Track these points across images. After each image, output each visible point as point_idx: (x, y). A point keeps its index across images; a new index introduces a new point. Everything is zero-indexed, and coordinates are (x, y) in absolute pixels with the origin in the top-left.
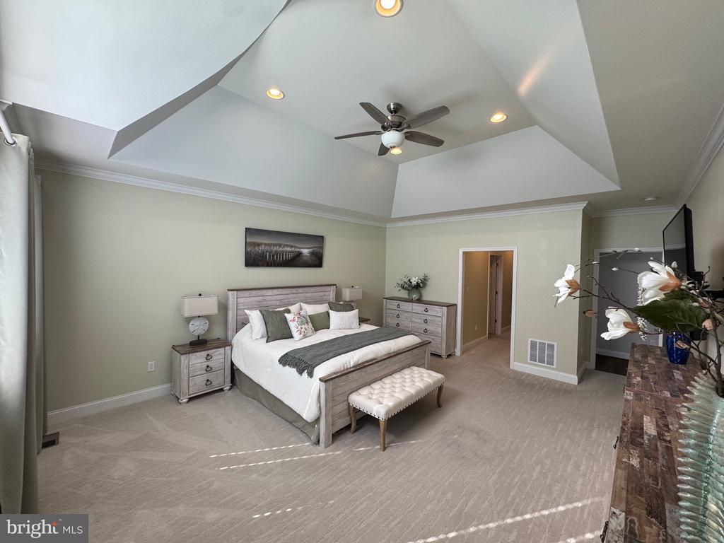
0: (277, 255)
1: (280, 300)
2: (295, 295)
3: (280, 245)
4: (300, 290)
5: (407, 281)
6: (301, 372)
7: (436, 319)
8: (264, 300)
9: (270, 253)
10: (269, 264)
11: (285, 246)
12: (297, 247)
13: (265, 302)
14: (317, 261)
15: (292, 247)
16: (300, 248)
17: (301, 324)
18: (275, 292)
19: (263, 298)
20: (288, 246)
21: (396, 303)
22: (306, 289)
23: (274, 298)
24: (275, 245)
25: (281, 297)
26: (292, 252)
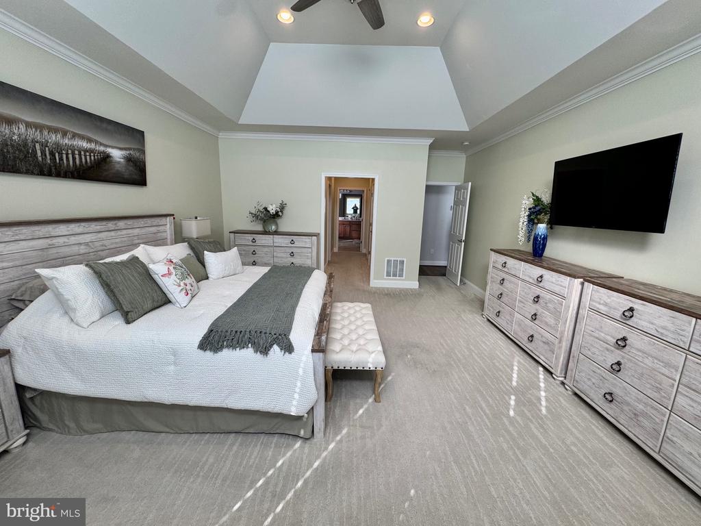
0: (60, 154)
1: (87, 244)
2: (113, 233)
3: (65, 133)
4: (121, 224)
5: (261, 209)
6: (265, 351)
7: (306, 250)
8: (52, 246)
9: (44, 145)
10: (46, 170)
11: (74, 136)
12: (101, 144)
13: (54, 251)
14: (136, 175)
15: (90, 140)
16: (106, 146)
17: (183, 278)
18: (74, 228)
19: (48, 241)
20: (82, 137)
21: (250, 237)
22: (130, 222)
23: (73, 240)
24: (52, 130)
25: (87, 238)
26: (91, 151)
